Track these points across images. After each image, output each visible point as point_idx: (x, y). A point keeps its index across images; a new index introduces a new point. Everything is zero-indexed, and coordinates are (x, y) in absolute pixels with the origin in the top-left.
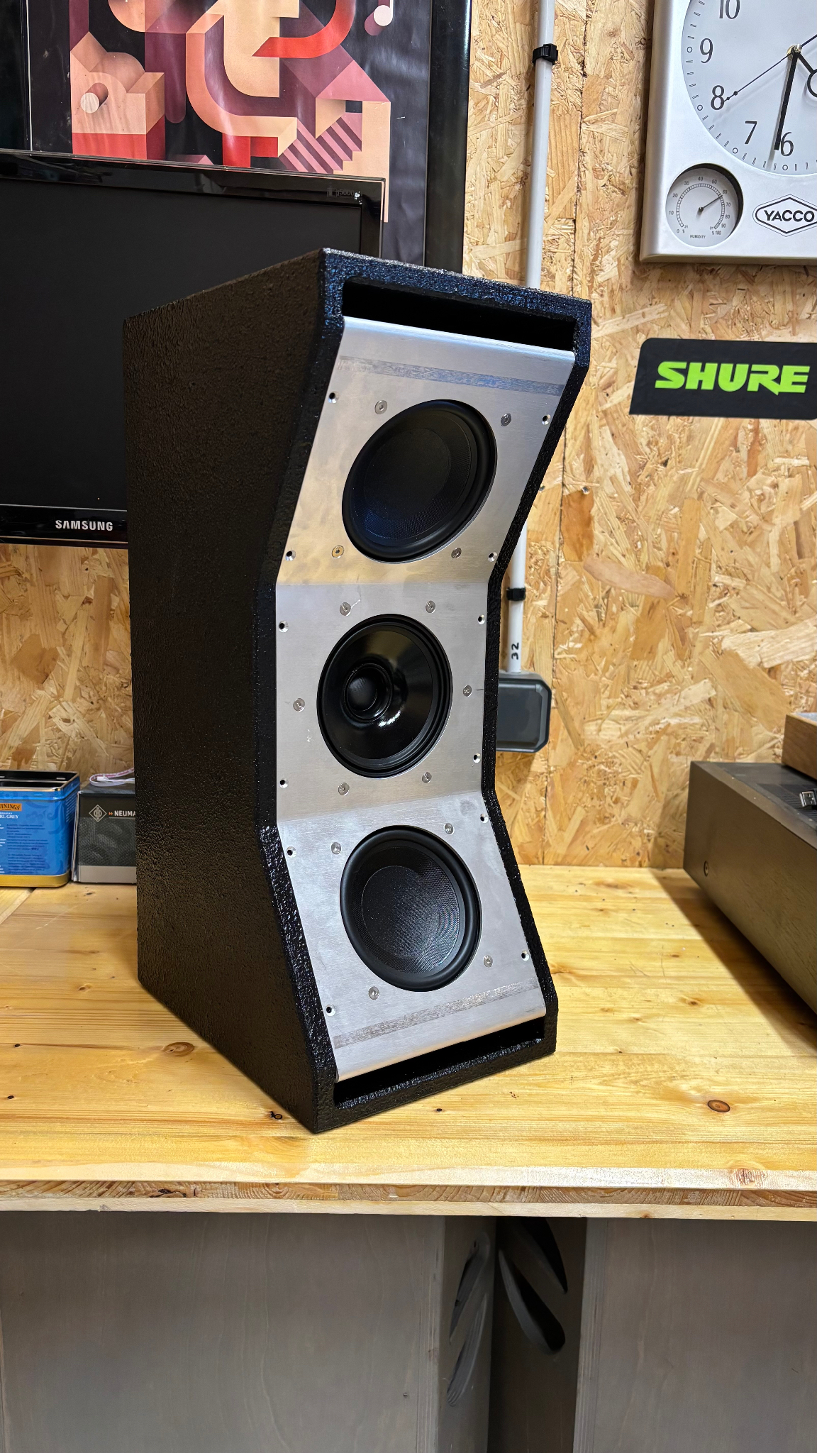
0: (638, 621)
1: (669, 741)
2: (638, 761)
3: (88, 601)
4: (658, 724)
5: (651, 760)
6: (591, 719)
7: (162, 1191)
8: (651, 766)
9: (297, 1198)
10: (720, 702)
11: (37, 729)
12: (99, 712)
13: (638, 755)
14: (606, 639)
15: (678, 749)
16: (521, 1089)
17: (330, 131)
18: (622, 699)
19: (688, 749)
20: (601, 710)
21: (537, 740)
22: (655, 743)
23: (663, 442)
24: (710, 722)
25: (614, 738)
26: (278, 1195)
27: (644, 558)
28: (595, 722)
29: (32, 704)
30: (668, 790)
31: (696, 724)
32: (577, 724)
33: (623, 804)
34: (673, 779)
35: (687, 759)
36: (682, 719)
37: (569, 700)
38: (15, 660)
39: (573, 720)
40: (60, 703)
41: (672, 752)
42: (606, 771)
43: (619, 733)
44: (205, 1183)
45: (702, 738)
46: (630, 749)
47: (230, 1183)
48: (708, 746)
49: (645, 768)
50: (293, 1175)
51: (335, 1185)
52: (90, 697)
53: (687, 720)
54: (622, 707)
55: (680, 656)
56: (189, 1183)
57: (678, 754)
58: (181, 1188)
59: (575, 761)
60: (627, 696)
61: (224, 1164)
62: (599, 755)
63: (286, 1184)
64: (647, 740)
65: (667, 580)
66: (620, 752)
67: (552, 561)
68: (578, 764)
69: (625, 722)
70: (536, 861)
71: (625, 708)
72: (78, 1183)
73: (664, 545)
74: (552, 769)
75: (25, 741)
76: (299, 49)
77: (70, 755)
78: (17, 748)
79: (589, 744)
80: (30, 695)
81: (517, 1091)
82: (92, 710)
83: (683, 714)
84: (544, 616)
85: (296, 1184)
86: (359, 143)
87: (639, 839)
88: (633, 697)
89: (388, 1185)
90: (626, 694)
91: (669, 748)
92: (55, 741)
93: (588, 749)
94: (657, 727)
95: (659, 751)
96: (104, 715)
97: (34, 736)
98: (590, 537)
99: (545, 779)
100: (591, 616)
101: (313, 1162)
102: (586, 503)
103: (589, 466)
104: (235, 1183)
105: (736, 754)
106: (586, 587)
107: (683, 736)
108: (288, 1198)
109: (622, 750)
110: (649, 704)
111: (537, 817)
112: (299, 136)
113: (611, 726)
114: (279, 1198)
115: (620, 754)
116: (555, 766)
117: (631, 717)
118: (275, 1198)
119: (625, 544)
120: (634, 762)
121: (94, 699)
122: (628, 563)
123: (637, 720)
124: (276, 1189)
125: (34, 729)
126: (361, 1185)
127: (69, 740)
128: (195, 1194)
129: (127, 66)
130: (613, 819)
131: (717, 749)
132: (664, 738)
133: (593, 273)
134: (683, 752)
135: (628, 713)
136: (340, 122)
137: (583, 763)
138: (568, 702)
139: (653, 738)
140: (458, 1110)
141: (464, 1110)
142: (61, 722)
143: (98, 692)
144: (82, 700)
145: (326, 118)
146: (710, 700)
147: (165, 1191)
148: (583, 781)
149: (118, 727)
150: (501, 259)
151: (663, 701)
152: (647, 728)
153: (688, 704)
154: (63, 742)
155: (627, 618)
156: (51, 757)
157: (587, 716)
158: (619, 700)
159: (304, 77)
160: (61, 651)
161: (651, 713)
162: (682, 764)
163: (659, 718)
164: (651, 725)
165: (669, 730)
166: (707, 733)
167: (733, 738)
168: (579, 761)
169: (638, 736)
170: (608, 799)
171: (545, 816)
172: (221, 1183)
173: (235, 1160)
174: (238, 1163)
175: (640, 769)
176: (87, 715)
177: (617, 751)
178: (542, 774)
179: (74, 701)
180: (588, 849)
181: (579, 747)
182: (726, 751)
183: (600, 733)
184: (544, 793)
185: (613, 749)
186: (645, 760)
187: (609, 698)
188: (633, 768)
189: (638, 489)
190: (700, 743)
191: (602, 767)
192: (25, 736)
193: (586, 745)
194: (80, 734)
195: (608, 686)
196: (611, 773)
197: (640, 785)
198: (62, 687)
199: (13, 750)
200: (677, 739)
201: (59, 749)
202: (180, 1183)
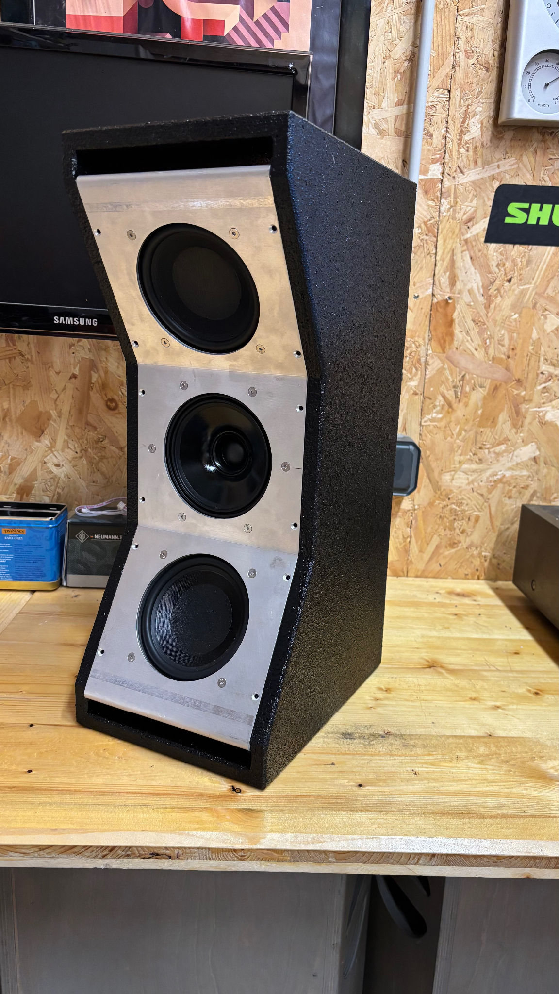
0: (485, 398)
1: (504, 488)
2: (479, 502)
3: (74, 376)
4: (496, 475)
5: (490, 501)
6: (447, 470)
7: (152, 854)
8: (489, 506)
9: (257, 860)
10: (542, 459)
11: (35, 470)
12: (82, 459)
13: (480, 498)
14: (460, 411)
15: (510, 494)
16: (421, 767)
17: (265, 16)
18: (471, 456)
19: (518, 494)
20: (454, 464)
21: (409, 487)
22: (493, 489)
23: (508, 264)
24: (534, 474)
25: (464, 485)
26: (243, 858)
27: (491, 352)
28: (449, 473)
29: (31, 453)
30: (501, 524)
31: (524, 475)
32: (436, 474)
33: (467, 534)
34: (505, 516)
35: (516, 501)
36: (514, 472)
37: (431, 456)
38: (19, 420)
39: (433, 471)
40: (52, 452)
41: (505, 496)
42: (456, 509)
43: (467, 482)
44: (185, 848)
45: (528, 486)
46: (475, 493)
47: (205, 848)
48: (532, 492)
49: (485, 507)
50: (255, 843)
51: (288, 851)
52: (75, 448)
53: (517, 473)
54: (470, 462)
55: (514, 425)
56: (174, 848)
57: (510, 497)
58: (168, 852)
59: (434, 502)
60: (474, 454)
61: (200, 833)
62: (452, 497)
63: (249, 850)
64: (487, 487)
65: (507, 369)
66: (468, 495)
67: (422, 353)
68: (436, 504)
69: (472, 473)
70: (401, 574)
71: (472, 463)
72: (86, 848)
73: (506, 342)
74: (416, 507)
75: (26, 481)
77: (60, 490)
78: (20, 485)
79: (444, 490)
80: (30, 446)
81: (417, 769)
82: (76, 458)
83: (515, 468)
84: (415, 394)
85: (257, 849)
86: (286, 26)
87: (478, 559)
88: (479, 455)
89: (329, 851)
90: (473, 452)
91: (503, 493)
92: (48, 480)
93: (444, 493)
94: (496, 478)
95: (496, 494)
96: (85, 462)
97: (33, 476)
98: (451, 335)
99: (411, 514)
100: (450, 395)
101: (270, 832)
102: (449, 309)
103: (453, 281)
104: (209, 849)
105: (552, 498)
106: (447, 372)
107: (514, 484)
108: (250, 860)
109: (468, 494)
110: (490, 460)
111: (404, 542)
112: (242, 20)
113: (461, 476)
114: (244, 860)
115: (467, 497)
116: (419, 505)
117: (476, 470)
118: (241, 860)
119: (478, 341)
120: (478, 503)
121: (78, 450)
122: (479, 355)
123: (480, 472)
124: (241, 853)
125: (33, 471)
126: (308, 851)
127: (59, 480)
128: (178, 857)
130: (460, 545)
131: (538, 495)
132: (500, 485)
133: (462, 133)
134: (513, 496)
135: (474, 466)
136: (273, 9)
137: (439, 503)
138: (430, 458)
139: (492, 486)
140: (375, 786)
141: (379, 786)
142: (53, 466)
143: (81, 445)
144: (69, 451)
145: (262, 5)
146: (535, 458)
147: (155, 854)
148: (439, 516)
149: (95, 470)
150: (392, 121)
151: (501, 459)
152: (488, 478)
153: (519, 461)
154: (54, 481)
155: (477, 396)
156: (46, 491)
157: (444, 469)
158: (468, 457)
160: (54, 413)
161: (491, 467)
162: (512, 505)
163: (497, 471)
164: (490, 476)
165: (504, 480)
166: (532, 483)
167: (550, 486)
168: (437, 502)
169: (481, 484)
170: (457, 531)
171: (410, 542)
172: (198, 848)
173: (208, 830)
174: (211, 833)
175: (481, 508)
176: (73, 462)
177: (465, 495)
178: (409, 510)
179: (63, 451)
180: (440, 565)
181: (437, 491)
182: (544, 496)
183: (454, 482)
184: (409, 526)
185: (463, 493)
186: (485, 501)
187: (461, 455)
188: (476, 507)
189: (489, 299)
190: (526, 489)
191: (454, 506)
192: (26, 476)
193: (442, 490)
194: (67, 475)
195: (460, 446)
196: (459, 511)
197: (481, 521)
198: (54, 441)
199: (17, 486)
200: (510, 486)
201: (51, 486)
202: (166, 848)
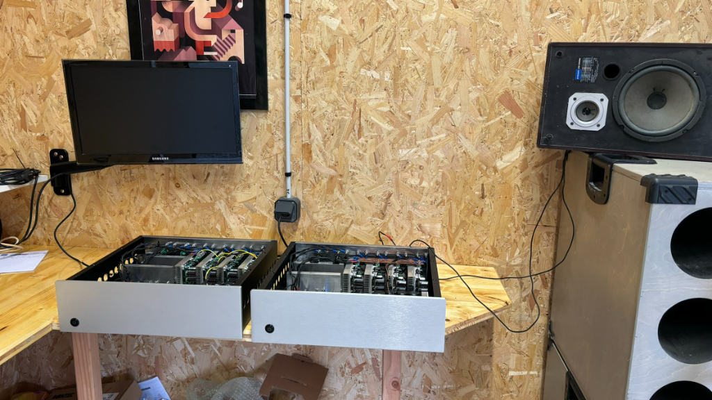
0: (327, 182)
3: (163, 174)
5: (334, 225)
8: (334, 227)
10: (355, 207)
11: (150, 212)
13: (330, 223)
14: (318, 187)
17: (226, 38)
18: (324, 206)
19: (346, 222)
20: (317, 210)
22: (335, 220)
23: (332, 128)
24: (351, 213)
25: (323, 218)
27: (328, 163)
28: (316, 213)
29: (148, 205)
30: (340, 235)
31: (347, 214)
32: (311, 214)
34: (342, 231)
35: (345, 224)
37: (307, 206)
38: (142, 192)
39: (310, 212)
40: (156, 205)
43: (324, 216)
52: (164, 203)
53: (344, 213)
54: (324, 208)
55: (341, 193)
57: (343, 223)
59: (311, 225)
62: (318, 223)
64: (333, 219)
65: (336, 170)
67: (301, 164)
69: (325, 213)
73: (334, 159)
74: (304, 227)
75: (146, 216)
76: (217, 15)
77: (159, 220)
79: (315, 220)
80: (147, 202)
82: (165, 207)
84: (299, 180)
86: (235, 41)
88: (327, 206)
90: (325, 204)
91: (340, 221)
92: (155, 216)
94: (336, 215)
95: (336, 222)
96: (168, 208)
97: (149, 214)
98: (311, 157)
99: (302, 230)
100: (313, 180)
102: (309, 146)
103: (310, 136)
105: (360, 223)
106: (311, 172)
107: (344, 218)
110: (333, 208)
112: (218, 40)
113: (321, 214)
119: (322, 159)
121: (166, 204)
122: (324, 165)
123: (329, 212)
129: (168, 22)
131: (355, 222)
132: (338, 218)
133: (307, 77)
135: (326, 210)
136: (229, 36)
137: (313, 225)
142: (157, 210)
143: (167, 201)
144: (162, 204)
145: (225, 35)
146: (351, 206)
148: (313, 231)
149: (173, 212)
150: (279, 73)
151: (336, 207)
153: (344, 208)
154: (157, 216)
155: (325, 181)
156: (154, 220)
157: (314, 211)
159: (218, 24)
160: (156, 189)
161: (333, 210)
162: (344, 226)
177: (324, 222)
179: (160, 204)
181: (311, 221)
185: (322, 221)
186: (332, 225)
187: (320, 206)
188: (329, 227)
189: (325, 143)
191: (319, 227)
192: (146, 214)
194: (162, 214)
195: (320, 202)
196: (321, 229)
197: (331, 233)
198: (156, 200)
200: (342, 219)
201: (156, 218)
